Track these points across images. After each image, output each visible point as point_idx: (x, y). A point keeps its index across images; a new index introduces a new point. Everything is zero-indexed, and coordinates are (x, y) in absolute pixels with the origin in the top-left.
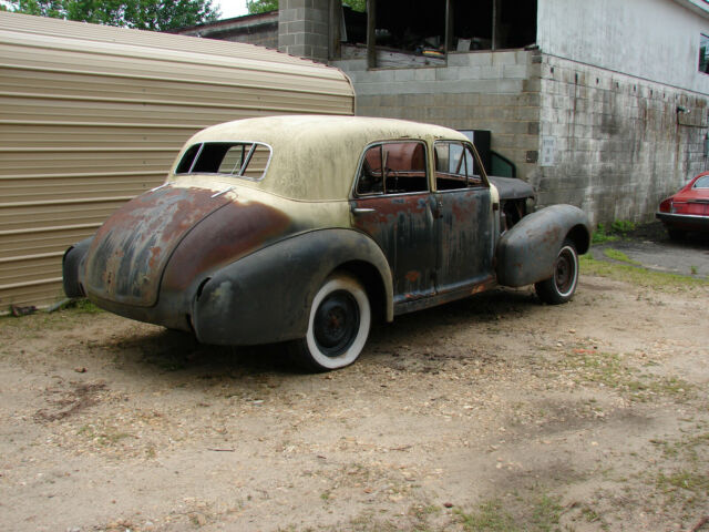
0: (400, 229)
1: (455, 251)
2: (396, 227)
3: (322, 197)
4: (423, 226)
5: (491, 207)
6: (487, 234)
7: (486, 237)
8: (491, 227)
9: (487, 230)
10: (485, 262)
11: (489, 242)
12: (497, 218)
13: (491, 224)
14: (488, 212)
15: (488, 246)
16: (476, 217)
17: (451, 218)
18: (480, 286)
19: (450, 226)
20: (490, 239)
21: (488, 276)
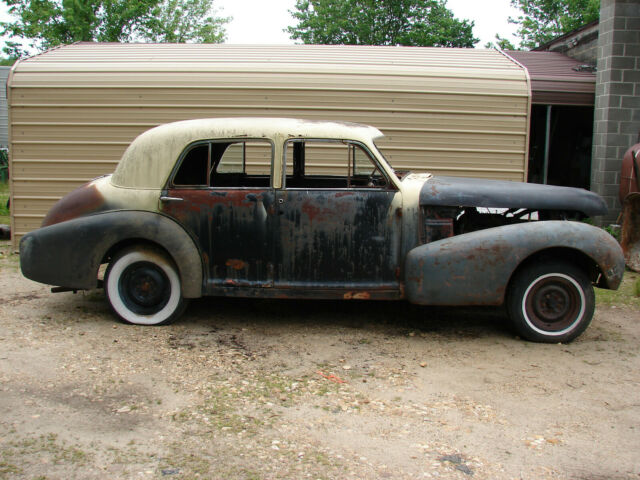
0: (217, 221)
1: (305, 250)
2: (211, 217)
3: (137, 185)
4: (250, 219)
5: (392, 212)
6: (379, 239)
7: (375, 242)
8: (390, 233)
9: (377, 235)
10: (377, 269)
11: (384, 249)
12: (409, 225)
13: (389, 229)
14: (383, 216)
15: (382, 253)
16: (352, 219)
17: (298, 216)
18: (362, 292)
19: (297, 223)
20: (388, 246)
21: (382, 285)
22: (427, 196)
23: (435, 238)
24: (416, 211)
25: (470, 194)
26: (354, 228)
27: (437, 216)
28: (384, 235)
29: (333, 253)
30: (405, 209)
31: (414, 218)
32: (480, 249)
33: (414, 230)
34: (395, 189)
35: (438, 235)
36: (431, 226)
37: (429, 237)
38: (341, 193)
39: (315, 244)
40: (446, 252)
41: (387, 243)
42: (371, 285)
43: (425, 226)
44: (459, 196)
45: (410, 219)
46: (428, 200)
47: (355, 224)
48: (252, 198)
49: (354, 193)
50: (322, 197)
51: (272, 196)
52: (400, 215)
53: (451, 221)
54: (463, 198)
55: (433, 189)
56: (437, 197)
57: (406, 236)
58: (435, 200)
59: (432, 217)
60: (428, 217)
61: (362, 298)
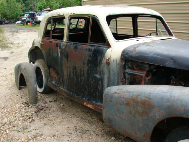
0: (49, 53)
5: (104, 61)
6: (98, 76)
7: (96, 77)
8: (103, 74)
9: (97, 74)
10: (98, 94)
11: (100, 83)
12: (113, 71)
13: (103, 71)
14: (100, 63)
15: (99, 85)
16: (86, 62)
17: (68, 56)
18: (90, 104)
19: (68, 60)
20: (102, 82)
21: (99, 104)
22: (127, 54)
23: (131, 83)
24: (118, 62)
25: (159, 55)
26: (87, 67)
27: (135, 68)
28: (100, 75)
29: (79, 79)
30: (112, 60)
31: (116, 67)
32: (133, 100)
33: (116, 75)
34: (109, 46)
35: (134, 81)
36: (130, 74)
37: (127, 81)
38: (84, 46)
39: (73, 72)
40: (116, 95)
41: (102, 79)
42: (94, 102)
43: (124, 73)
44: (150, 55)
45: (114, 66)
46: (126, 56)
47: (88, 65)
48: (57, 45)
49: (89, 47)
50: (76, 48)
51: (62, 45)
52: (108, 63)
53: (145, 72)
54: (152, 57)
55: (135, 48)
56: (133, 54)
57: (112, 77)
58: (131, 57)
59: (132, 68)
60: (129, 68)
61: (91, 107)
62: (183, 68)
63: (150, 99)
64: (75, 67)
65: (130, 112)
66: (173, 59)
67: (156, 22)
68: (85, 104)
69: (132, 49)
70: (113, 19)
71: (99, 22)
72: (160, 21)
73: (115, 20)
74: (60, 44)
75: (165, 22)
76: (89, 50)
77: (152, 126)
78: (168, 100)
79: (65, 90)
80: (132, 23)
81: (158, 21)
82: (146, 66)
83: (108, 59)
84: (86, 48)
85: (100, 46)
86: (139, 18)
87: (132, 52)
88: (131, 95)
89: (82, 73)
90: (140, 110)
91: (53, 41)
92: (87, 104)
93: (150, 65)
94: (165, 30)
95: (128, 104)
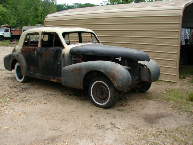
5: (62, 55)
6: (58, 63)
7: (57, 64)
8: (61, 62)
10: (59, 73)
11: (60, 67)
12: (66, 59)
13: (61, 60)
14: (60, 56)
17: (42, 55)
18: (55, 79)
19: (41, 57)
20: (61, 66)
21: (59, 78)
22: (72, 50)
24: (68, 55)
25: (87, 50)
26: (53, 59)
27: (76, 57)
28: (60, 62)
29: (49, 67)
30: (65, 54)
31: (68, 58)
32: (75, 69)
33: (68, 61)
34: (64, 48)
35: (76, 62)
36: (74, 60)
38: (51, 49)
39: (45, 63)
40: (68, 69)
41: (61, 65)
42: (57, 78)
43: (71, 60)
44: (83, 50)
45: (66, 57)
46: (72, 52)
47: (53, 58)
48: (34, 50)
49: (54, 49)
50: (46, 50)
51: (37, 49)
52: (64, 56)
53: (81, 59)
54: (83, 51)
55: (76, 48)
56: (75, 51)
57: (65, 63)
58: (74, 52)
59: (75, 58)
60: (74, 57)
61: (55, 81)
62: (96, 55)
63: (81, 66)
64: (46, 60)
65: (74, 75)
66: (92, 51)
67: (92, 36)
68: (52, 80)
69: (75, 48)
70: (67, 34)
71: (58, 35)
72: (93, 36)
73: (68, 35)
74: (36, 49)
75: (96, 36)
76: (54, 50)
77: (83, 78)
78: (87, 65)
79: (40, 75)
80: (78, 37)
81: (93, 35)
82: (81, 56)
83: (63, 54)
84: (52, 49)
85: (59, 48)
86: (82, 34)
87: (75, 49)
88: (74, 67)
89: (50, 63)
90: (78, 72)
91: (31, 48)
92: (53, 80)
93: (83, 55)
94: (97, 41)
95: (72, 71)
